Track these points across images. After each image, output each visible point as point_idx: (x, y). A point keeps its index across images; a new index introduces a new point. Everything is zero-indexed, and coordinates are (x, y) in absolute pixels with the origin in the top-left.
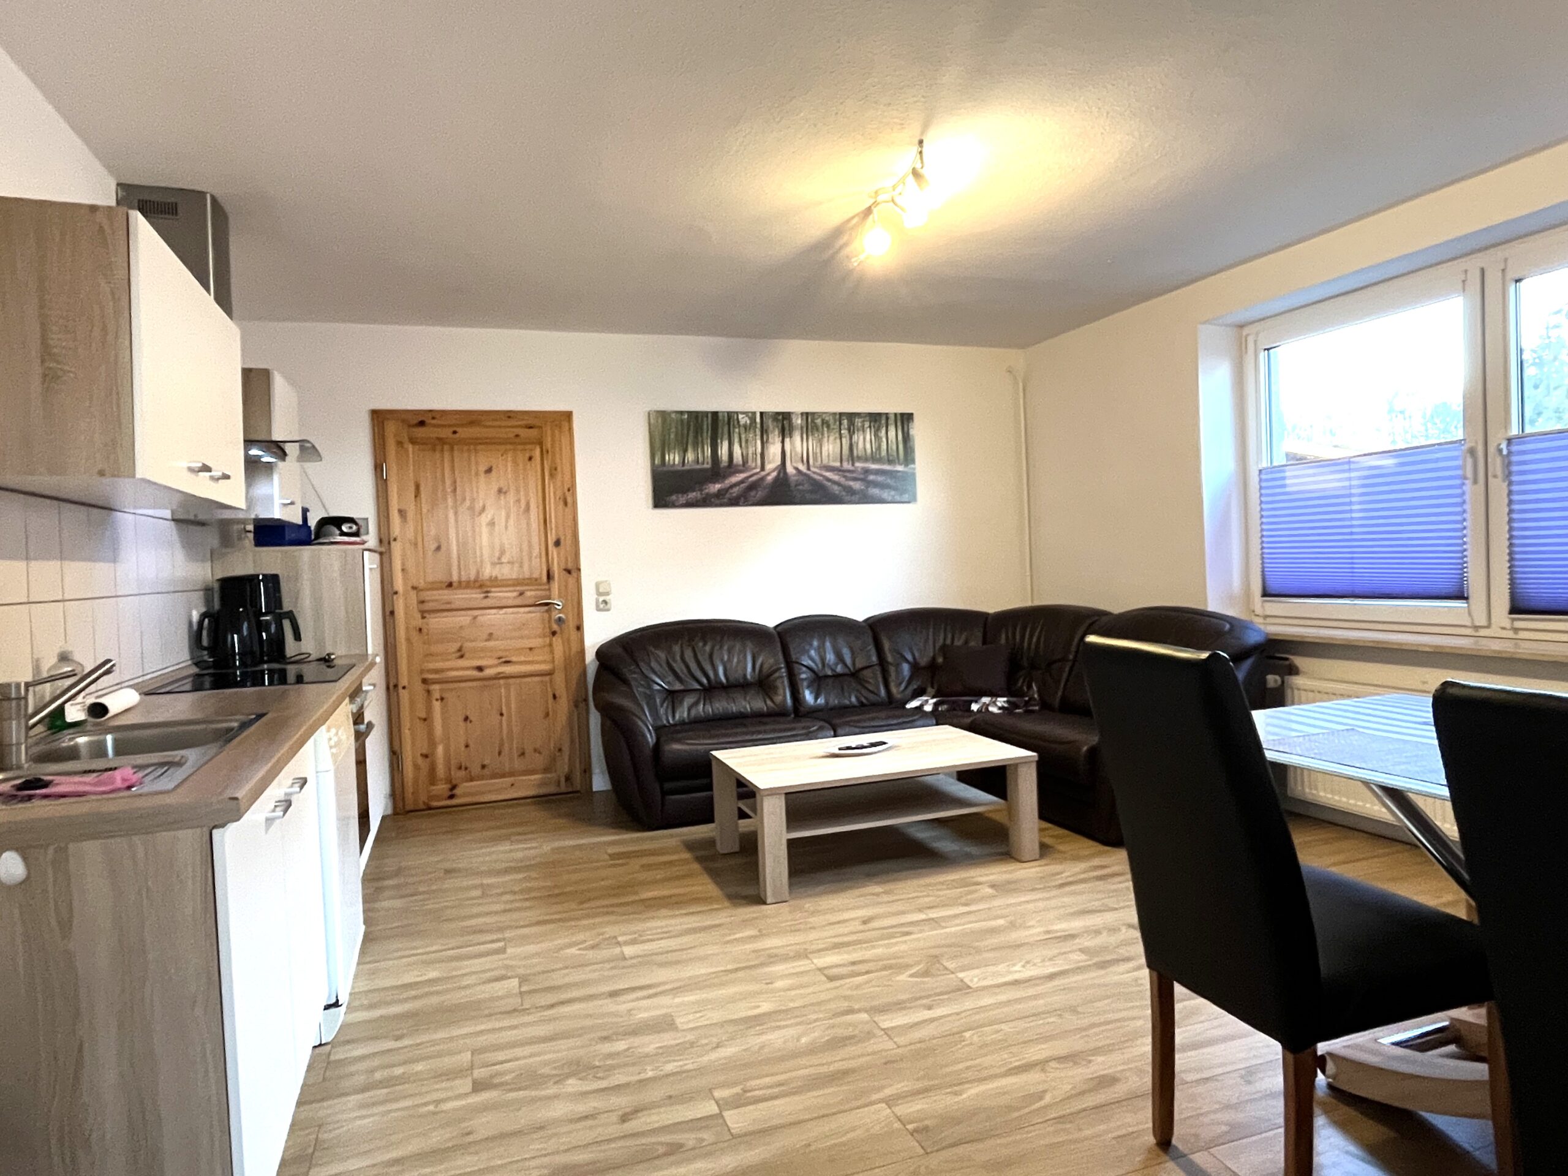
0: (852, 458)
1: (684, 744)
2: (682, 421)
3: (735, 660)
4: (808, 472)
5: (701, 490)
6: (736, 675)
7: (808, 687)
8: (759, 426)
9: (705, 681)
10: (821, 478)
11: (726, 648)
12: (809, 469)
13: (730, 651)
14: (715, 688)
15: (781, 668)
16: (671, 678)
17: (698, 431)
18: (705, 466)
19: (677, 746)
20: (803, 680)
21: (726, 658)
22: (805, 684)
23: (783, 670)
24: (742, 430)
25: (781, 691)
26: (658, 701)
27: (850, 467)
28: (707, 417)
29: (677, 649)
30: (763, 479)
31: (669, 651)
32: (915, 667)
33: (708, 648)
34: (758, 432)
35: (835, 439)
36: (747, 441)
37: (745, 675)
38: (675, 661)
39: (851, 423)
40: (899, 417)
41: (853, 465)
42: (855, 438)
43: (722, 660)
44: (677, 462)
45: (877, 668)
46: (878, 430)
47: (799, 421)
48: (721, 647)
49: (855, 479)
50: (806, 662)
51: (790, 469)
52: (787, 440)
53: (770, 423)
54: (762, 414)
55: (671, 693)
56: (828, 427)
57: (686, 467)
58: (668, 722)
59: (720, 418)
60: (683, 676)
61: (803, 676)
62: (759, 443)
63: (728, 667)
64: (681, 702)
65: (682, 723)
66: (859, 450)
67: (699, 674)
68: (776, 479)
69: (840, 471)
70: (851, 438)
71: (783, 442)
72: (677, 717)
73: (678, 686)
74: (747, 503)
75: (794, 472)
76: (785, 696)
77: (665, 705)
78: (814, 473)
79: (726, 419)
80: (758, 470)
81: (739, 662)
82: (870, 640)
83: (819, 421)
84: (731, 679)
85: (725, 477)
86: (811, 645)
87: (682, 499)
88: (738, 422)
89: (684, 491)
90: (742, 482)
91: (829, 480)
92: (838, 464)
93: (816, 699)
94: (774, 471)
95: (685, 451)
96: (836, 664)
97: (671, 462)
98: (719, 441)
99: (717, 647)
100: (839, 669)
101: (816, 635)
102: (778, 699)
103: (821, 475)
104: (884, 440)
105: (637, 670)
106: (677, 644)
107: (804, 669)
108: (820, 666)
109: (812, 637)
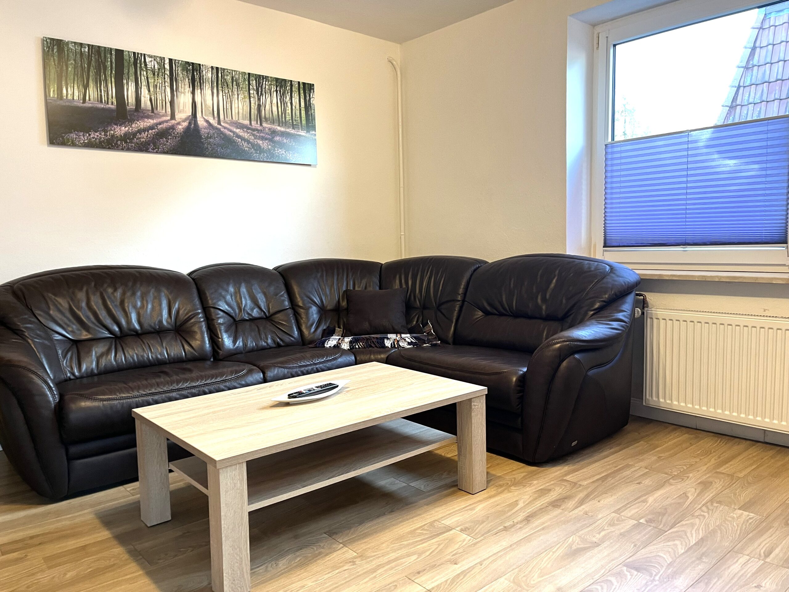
0: (260, 118)
1: (95, 400)
2: (81, 54)
3: (150, 306)
4: (219, 126)
5: (106, 132)
6: (150, 322)
7: (226, 331)
8: (168, 73)
9: (116, 328)
10: (231, 134)
11: (139, 294)
12: (219, 123)
13: (142, 298)
14: (127, 335)
15: (199, 313)
16: (75, 326)
17: (101, 67)
18: (110, 106)
19: (85, 404)
20: (220, 324)
21: (139, 304)
22: (223, 328)
23: (200, 315)
24: (150, 75)
25: (198, 336)
26: (60, 352)
27: (258, 126)
28: (111, 54)
29: (81, 295)
30: (173, 128)
31: (73, 298)
32: (322, 310)
33: (118, 294)
34: (168, 79)
35: (245, 97)
36: (155, 86)
37: (161, 322)
38: (79, 308)
39: (259, 86)
40: (302, 86)
41: (261, 125)
42: (263, 99)
43: (135, 307)
44: (76, 98)
45: (290, 312)
46: (283, 95)
47: (210, 75)
48: (134, 294)
49: (263, 139)
50: (223, 306)
51: (201, 122)
52: (198, 92)
53: (179, 71)
54: (171, 60)
55: (76, 343)
56: (238, 85)
57: (87, 105)
58: (73, 374)
59: (126, 57)
60: (90, 325)
61: (221, 321)
62: (168, 90)
63: (142, 312)
64: (89, 352)
65: (91, 375)
66: (266, 111)
67: (108, 322)
68: (188, 128)
69: (248, 129)
70: (259, 99)
71: (193, 93)
72: (84, 367)
73: (85, 335)
74: (157, 150)
75: (205, 124)
76: (203, 341)
77: (69, 355)
78: (225, 128)
79: (132, 60)
80: (169, 118)
81: (153, 308)
82: (282, 286)
83: (229, 78)
84: (146, 326)
85: (132, 121)
86: (227, 291)
87: (84, 138)
88: (146, 65)
89: (87, 131)
90: (151, 128)
91: (238, 136)
92: (247, 122)
93: (234, 342)
94: (184, 121)
95: (86, 87)
96: (252, 310)
97: (70, 97)
98: (125, 81)
99: (129, 294)
100: (255, 313)
101: (231, 281)
102: (196, 344)
103: (231, 131)
104: (289, 104)
105: (34, 320)
106: (81, 289)
107: (221, 313)
108: (237, 311)
109: (228, 284)
